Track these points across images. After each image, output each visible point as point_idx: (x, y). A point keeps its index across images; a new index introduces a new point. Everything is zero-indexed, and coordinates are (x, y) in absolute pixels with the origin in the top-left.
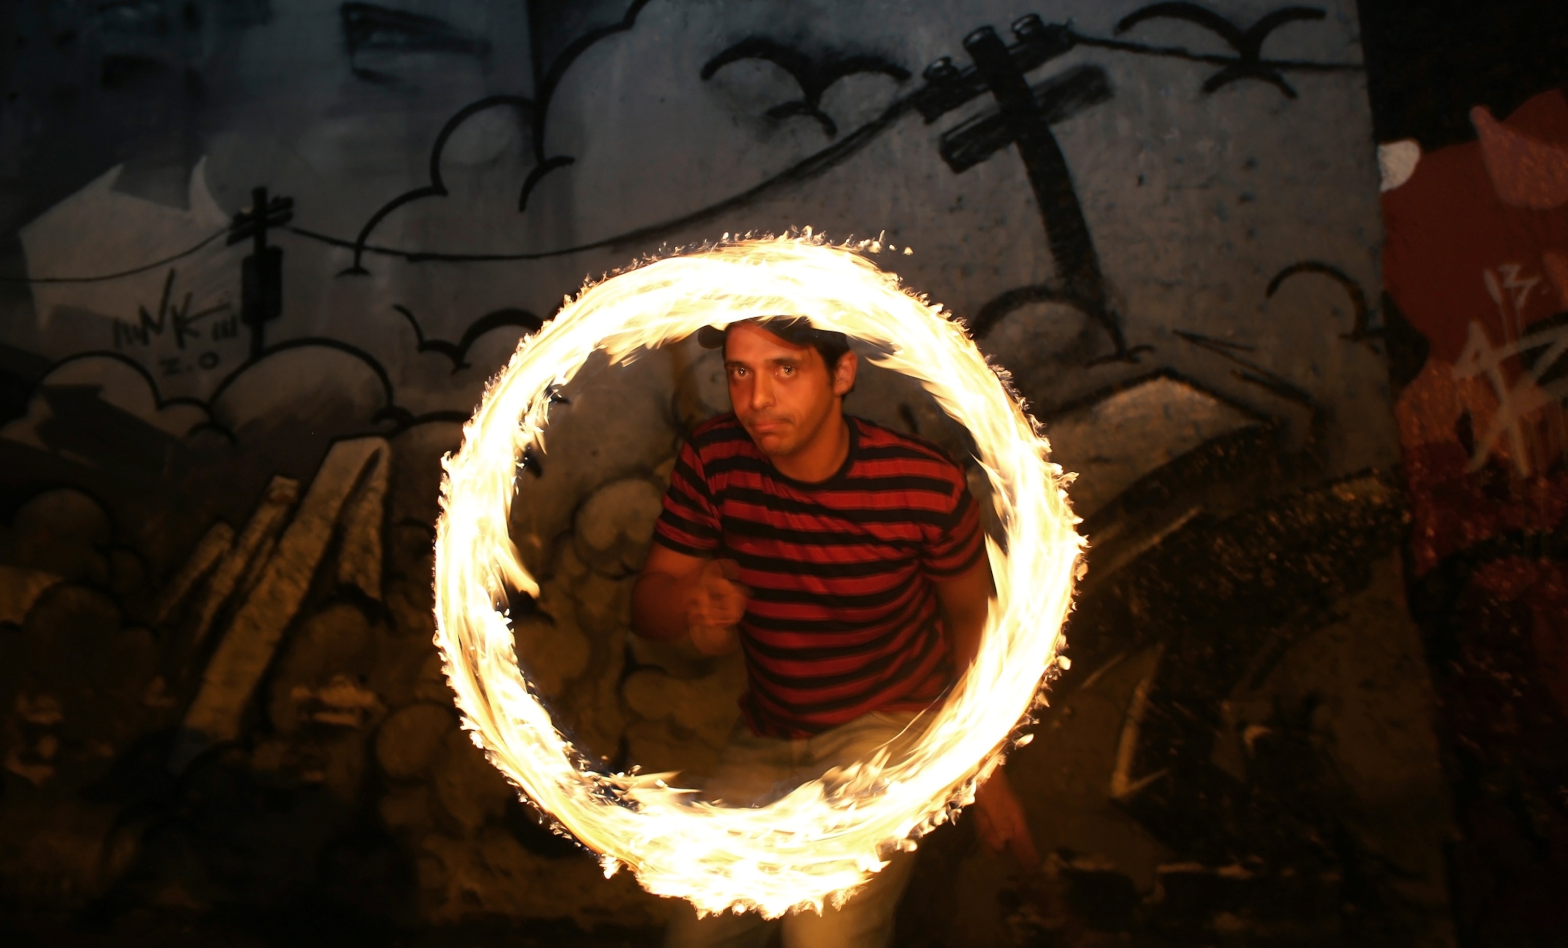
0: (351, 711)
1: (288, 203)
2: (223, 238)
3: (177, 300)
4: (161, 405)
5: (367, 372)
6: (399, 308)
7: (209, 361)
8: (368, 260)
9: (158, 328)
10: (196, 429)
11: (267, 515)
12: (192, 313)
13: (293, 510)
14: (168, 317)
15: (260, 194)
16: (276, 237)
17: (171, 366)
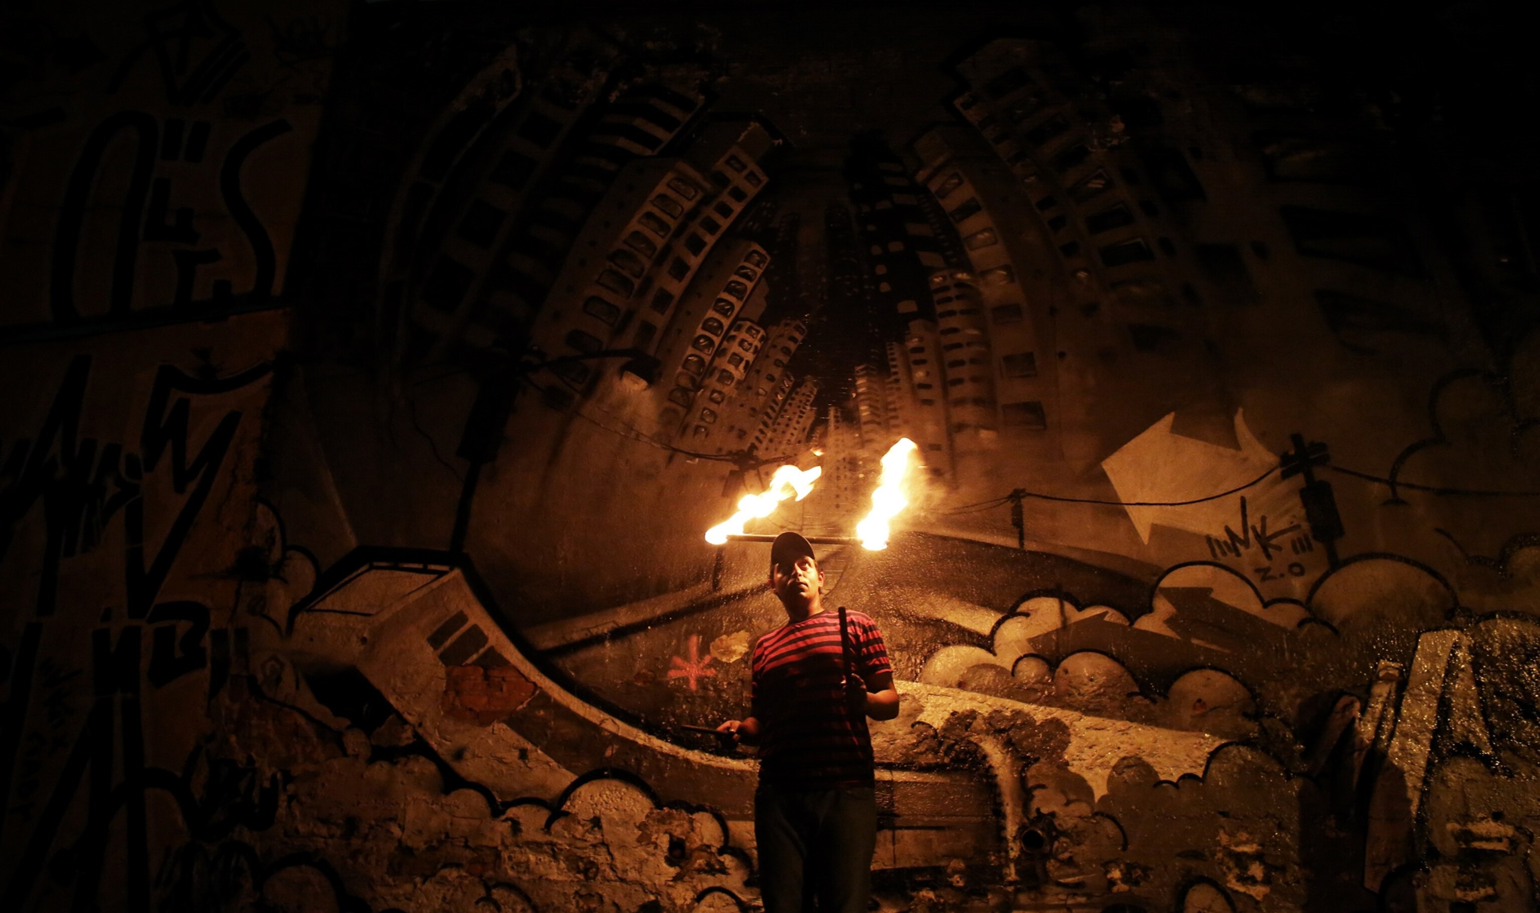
0: (1500, 840)
1: (1322, 446)
2: (1278, 472)
3: (1254, 520)
4: (1266, 605)
5: (1428, 580)
6: (1438, 530)
7: (1296, 570)
8: (1401, 492)
9: (1246, 543)
10: (1301, 624)
11: (1382, 690)
12: (1269, 533)
13: (1402, 684)
14: (1251, 534)
15: (1296, 439)
16: (1321, 474)
17: (1264, 573)
